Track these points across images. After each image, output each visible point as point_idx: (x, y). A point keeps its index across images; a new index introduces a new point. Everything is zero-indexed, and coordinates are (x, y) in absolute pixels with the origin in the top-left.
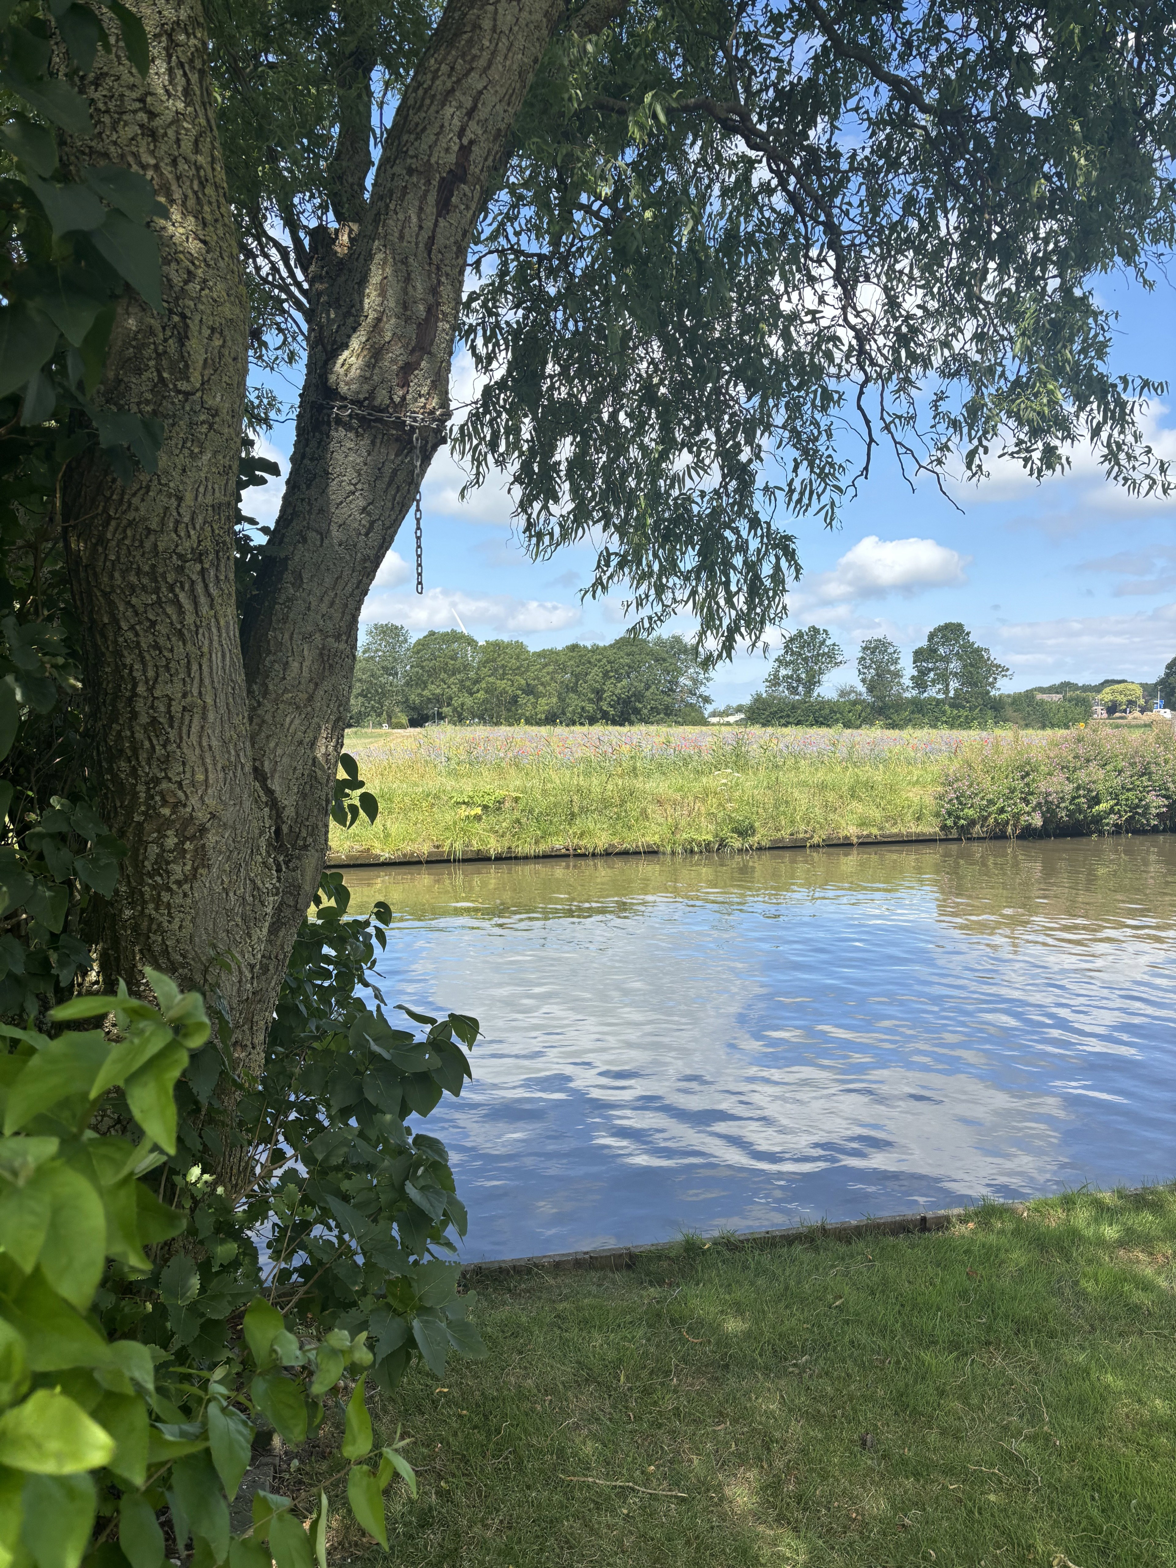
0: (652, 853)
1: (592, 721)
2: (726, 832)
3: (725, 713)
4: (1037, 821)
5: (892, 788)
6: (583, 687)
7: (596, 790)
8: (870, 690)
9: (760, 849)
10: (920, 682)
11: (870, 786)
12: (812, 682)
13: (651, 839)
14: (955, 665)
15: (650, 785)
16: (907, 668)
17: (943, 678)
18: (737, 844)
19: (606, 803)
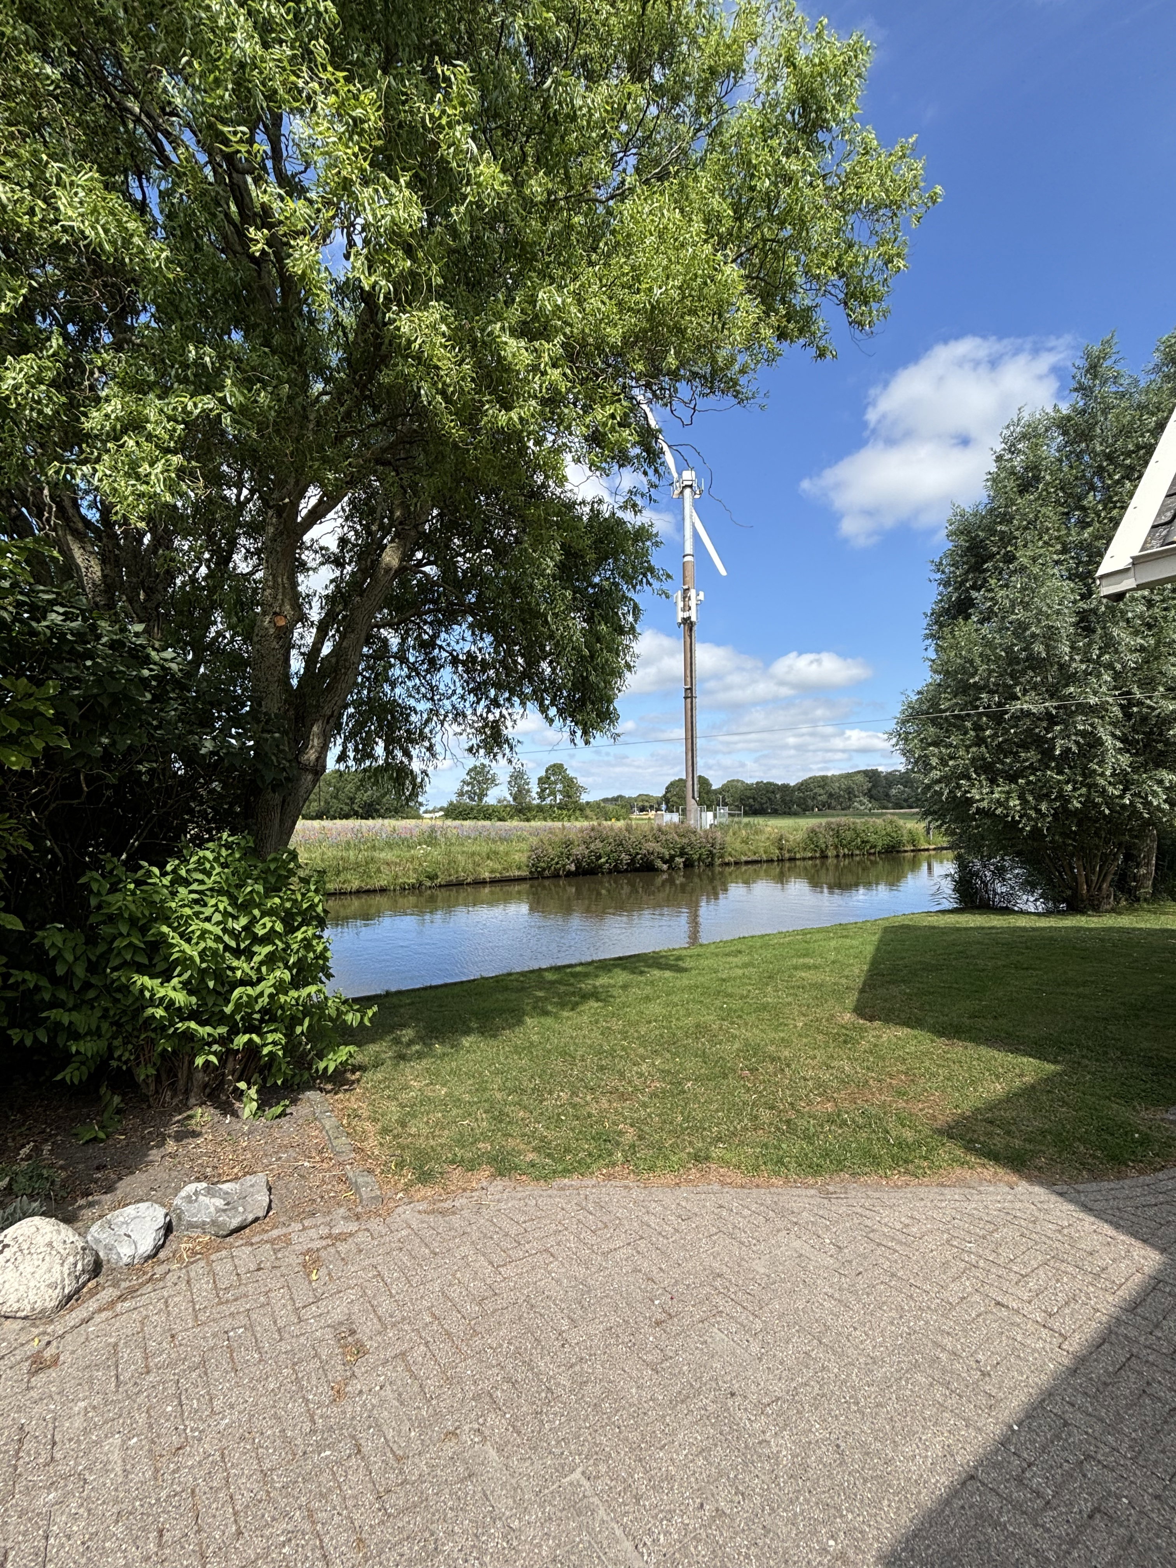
0: (383, 890)
1: (347, 817)
2: (423, 878)
3: (433, 811)
4: (573, 867)
5: (507, 854)
6: (342, 796)
7: (352, 858)
8: (515, 799)
9: (440, 886)
10: (542, 797)
11: (496, 853)
12: (482, 795)
13: (384, 883)
14: (559, 786)
15: (383, 855)
16: (535, 789)
17: (553, 793)
18: (429, 884)
19: (358, 865)
